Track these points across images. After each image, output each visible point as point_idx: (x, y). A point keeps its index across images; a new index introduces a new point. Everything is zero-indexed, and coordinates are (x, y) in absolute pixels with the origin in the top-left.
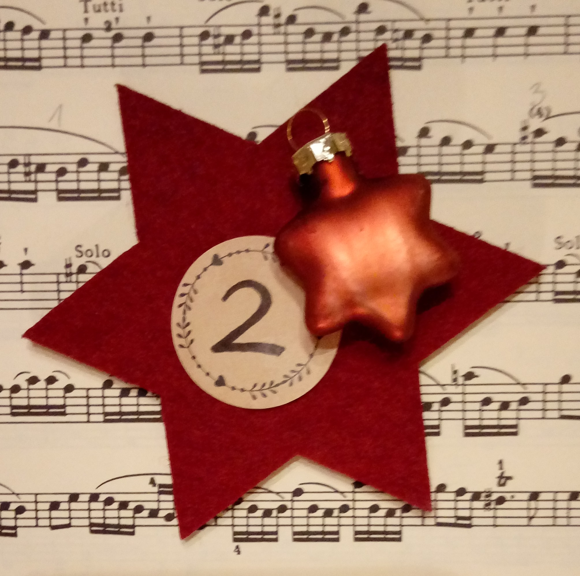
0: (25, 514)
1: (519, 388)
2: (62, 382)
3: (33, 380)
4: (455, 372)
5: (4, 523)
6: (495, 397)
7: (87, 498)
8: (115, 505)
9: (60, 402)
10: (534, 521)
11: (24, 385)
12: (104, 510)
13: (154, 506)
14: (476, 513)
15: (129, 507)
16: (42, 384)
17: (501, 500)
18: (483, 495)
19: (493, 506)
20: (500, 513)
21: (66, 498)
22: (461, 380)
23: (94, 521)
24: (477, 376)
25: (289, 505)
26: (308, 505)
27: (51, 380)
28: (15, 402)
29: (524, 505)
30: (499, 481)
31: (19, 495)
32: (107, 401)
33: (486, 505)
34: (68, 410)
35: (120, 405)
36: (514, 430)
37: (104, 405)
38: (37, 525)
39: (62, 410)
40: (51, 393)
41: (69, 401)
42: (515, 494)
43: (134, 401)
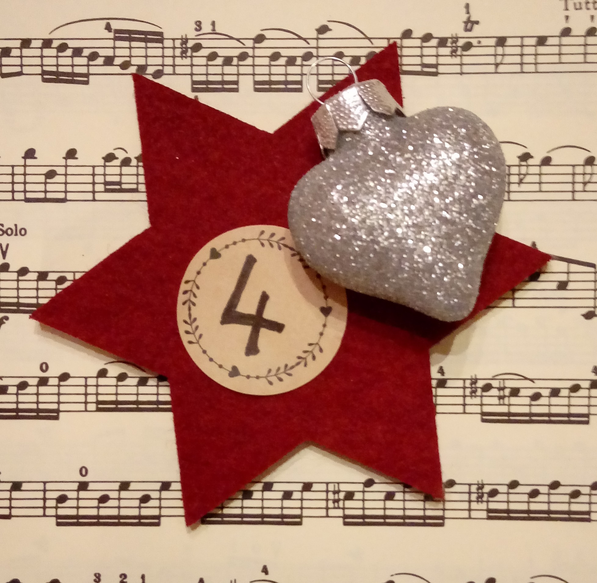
7: (39, 44)
8: (69, 52)
10: (501, 68)
12: (57, 57)
13: (110, 53)
14: (441, 60)
15: (83, 54)
17: (468, 46)
18: (450, 40)
19: (459, 53)
20: (466, 60)
21: (18, 44)
23: (45, 68)
25: (250, 52)
26: (270, 52)
29: (491, 51)
30: (466, 26)
33: (452, 52)
42: (482, 40)
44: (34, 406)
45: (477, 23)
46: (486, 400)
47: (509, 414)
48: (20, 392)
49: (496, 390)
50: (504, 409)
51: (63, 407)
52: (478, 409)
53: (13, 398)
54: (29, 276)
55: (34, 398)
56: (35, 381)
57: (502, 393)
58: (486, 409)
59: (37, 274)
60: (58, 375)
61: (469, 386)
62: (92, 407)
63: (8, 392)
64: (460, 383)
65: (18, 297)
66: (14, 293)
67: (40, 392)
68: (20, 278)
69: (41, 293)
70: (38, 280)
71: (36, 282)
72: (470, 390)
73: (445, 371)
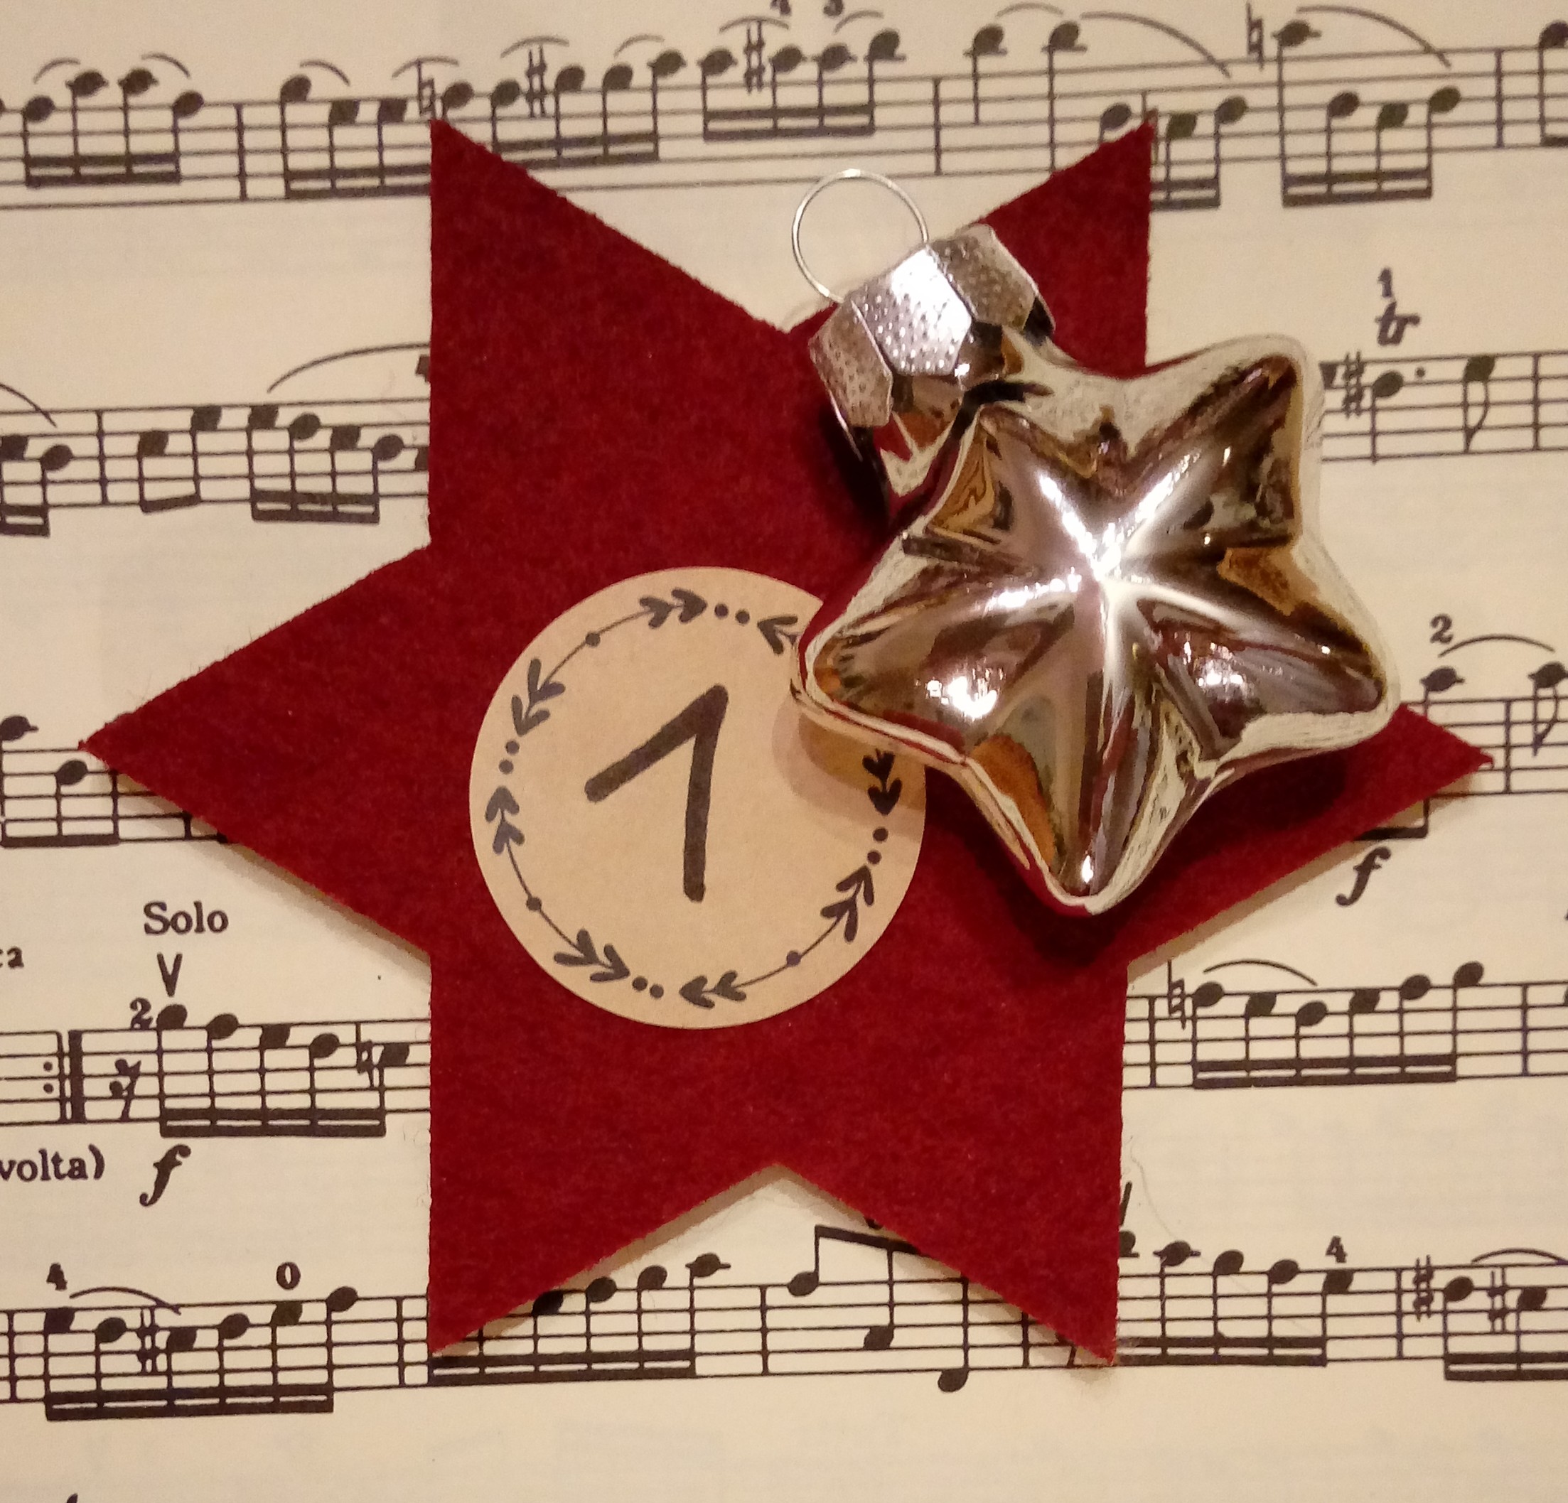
0: (71, 471)
1: (1431, 64)
2: (169, 87)
3: (87, 83)
4: (1255, 25)
5: (12, 496)
6: (1366, 93)
7: (240, 418)
8: (322, 438)
9: (164, 144)
10: (1479, 441)
11: (62, 97)
12: (291, 452)
15: (361, 443)
16: (111, 94)
17: (1389, 384)
18: (1341, 371)
19: (1366, 402)
20: (1385, 421)
21: (184, 420)
22: (1271, 48)
23: (260, 484)
24: (1317, 35)
27: (137, 81)
28: (38, 147)
29: (1454, 394)
30: (1384, 330)
31: (53, 417)
32: (294, 138)
33: (1348, 400)
34: (187, 166)
35: (332, 149)
36: (1420, 184)
37: (284, 151)
38: (105, 502)
39: (169, 168)
40: (136, 119)
41: (187, 142)
42: (1427, 366)
43: (370, 136)
44: (266, 1379)
45: (1415, 320)
46: (1455, 1323)
47: (1518, 1357)
48: (227, 1343)
49: (1484, 1294)
50: (1506, 1345)
51: (340, 1378)
52: (1436, 1347)
53: (211, 1361)
54: (240, 1038)
55: (265, 1359)
56: (266, 1314)
57: (1498, 1303)
58: (1457, 1346)
59: (259, 1032)
60: (325, 1295)
61: (1412, 1287)
62: (417, 1375)
63: (197, 1345)
64: (1389, 1281)
65: (212, 1095)
66: (201, 1084)
67: (279, 1341)
68: (215, 1044)
69: (272, 1082)
70: (262, 1048)
71: (257, 1054)
72: (1413, 1297)
73: (1346, 1249)
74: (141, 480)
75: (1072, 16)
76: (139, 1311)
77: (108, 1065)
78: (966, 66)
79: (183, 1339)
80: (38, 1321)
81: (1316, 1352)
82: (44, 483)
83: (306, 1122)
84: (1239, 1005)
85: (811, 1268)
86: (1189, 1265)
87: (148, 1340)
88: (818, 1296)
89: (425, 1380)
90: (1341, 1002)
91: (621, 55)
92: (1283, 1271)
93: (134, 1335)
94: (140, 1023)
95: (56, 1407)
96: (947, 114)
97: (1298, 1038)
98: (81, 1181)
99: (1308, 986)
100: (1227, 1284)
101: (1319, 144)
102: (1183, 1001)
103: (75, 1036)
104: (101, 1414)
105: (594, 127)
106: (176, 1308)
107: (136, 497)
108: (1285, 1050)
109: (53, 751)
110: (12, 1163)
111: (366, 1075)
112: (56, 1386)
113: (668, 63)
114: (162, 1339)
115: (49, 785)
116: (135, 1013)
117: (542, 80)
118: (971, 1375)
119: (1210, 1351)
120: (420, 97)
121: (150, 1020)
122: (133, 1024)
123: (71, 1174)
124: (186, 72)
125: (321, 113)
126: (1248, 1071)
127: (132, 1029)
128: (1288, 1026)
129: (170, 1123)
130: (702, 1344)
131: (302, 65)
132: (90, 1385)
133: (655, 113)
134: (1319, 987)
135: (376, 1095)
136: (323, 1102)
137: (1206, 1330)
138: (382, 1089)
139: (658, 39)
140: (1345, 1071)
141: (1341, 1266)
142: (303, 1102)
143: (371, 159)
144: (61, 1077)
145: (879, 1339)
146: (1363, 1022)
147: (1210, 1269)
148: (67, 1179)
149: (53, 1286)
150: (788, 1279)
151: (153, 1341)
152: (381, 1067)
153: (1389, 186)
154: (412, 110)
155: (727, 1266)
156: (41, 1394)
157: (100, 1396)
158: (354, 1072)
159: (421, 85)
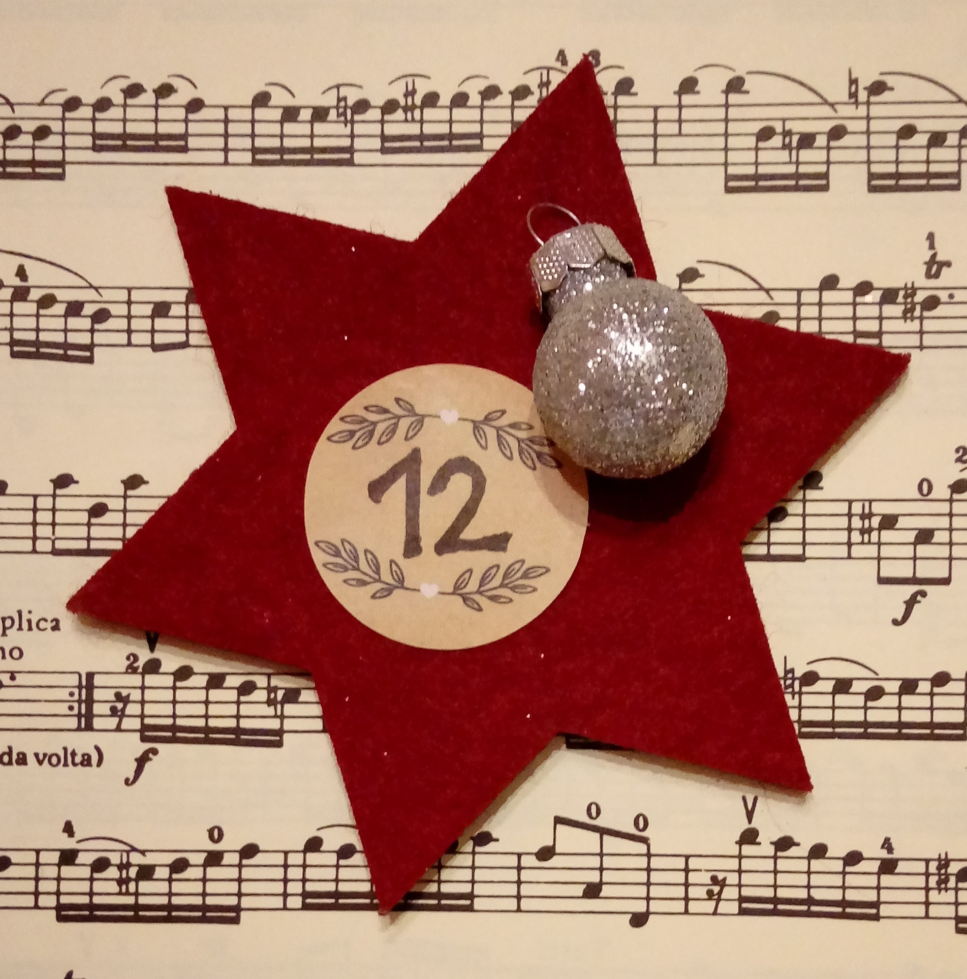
0: (110, 324)
1: (962, 109)
2: (184, 94)
3: (134, 90)
4: (853, 82)
5: (74, 339)
6: (920, 125)
9: (179, 129)
11: (118, 98)
14: (887, 326)
16: (148, 98)
17: (932, 303)
18: (902, 293)
19: (917, 313)
20: (928, 325)
21: (181, 296)
22: (863, 96)
24: (892, 89)
27: (165, 90)
28: (101, 128)
30: (929, 270)
31: (100, 291)
32: (259, 128)
33: (905, 312)
34: (192, 142)
35: (282, 136)
36: (954, 182)
37: (253, 136)
38: (129, 344)
39: (182, 143)
40: (163, 113)
41: (193, 128)
42: (955, 292)
43: (305, 129)
44: (198, 901)
45: (948, 264)
48: (175, 876)
51: (246, 902)
53: (164, 887)
54: (194, 681)
55: (198, 887)
56: (200, 858)
59: (206, 678)
60: (239, 848)
61: (936, 872)
62: (295, 902)
63: (155, 876)
64: (921, 867)
65: (174, 716)
66: (168, 709)
67: (208, 877)
68: (179, 684)
69: (213, 710)
70: (208, 688)
71: (204, 691)
72: (936, 878)
73: (894, 846)
74: (153, 331)
75: (740, 72)
76: (119, 854)
77: (110, 695)
78: (675, 100)
79: (146, 873)
80: (55, 857)
81: (874, 911)
82: (92, 331)
83: (233, 736)
84: (829, 686)
85: (551, 843)
86: (793, 851)
87: (124, 872)
88: (555, 861)
89: (300, 906)
90: (894, 687)
91: (461, 86)
92: (853, 858)
93: (115, 868)
94: (132, 669)
95: (63, 913)
96: (662, 128)
97: (866, 708)
98: (88, 768)
99: (873, 675)
100: (816, 865)
101: (891, 155)
102: (793, 683)
103: (90, 676)
104: (91, 919)
105: (444, 129)
106: (143, 852)
107: (149, 342)
108: (858, 716)
109: (88, 496)
110: (45, 755)
111: (272, 708)
112: (64, 900)
113: (491, 92)
114: (133, 872)
115: (84, 517)
116: (128, 663)
117: (413, 99)
118: (651, 917)
119: (805, 908)
120: (337, 107)
121: (137, 668)
122: (128, 668)
123: (82, 764)
124: (195, 87)
125: (277, 114)
126: (834, 728)
127: (126, 673)
128: (860, 701)
129: (147, 733)
130: (479, 889)
131: (266, 85)
132: (85, 900)
133: (482, 122)
134: (880, 676)
135: (278, 721)
136: (245, 724)
137: (802, 894)
138: (282, 717)
139: (486, 77)
140: (895, 731)
141: (890, 856)
142: (232, 723)
143: (306, 143)
144: (80, 702)
145: (593, 891)
146: (907, 700)
147: (806, 855)
148: (80, 766)
149: (66, 835)
150: (536, 850)
151: (127, 873)
152: (283, 703)
153: (933, 182)
154: (333, 115)
155: (497, 840)
156: (54, 904)
157: (92, 907)
158: (266, 705)
159: (339, 100)
